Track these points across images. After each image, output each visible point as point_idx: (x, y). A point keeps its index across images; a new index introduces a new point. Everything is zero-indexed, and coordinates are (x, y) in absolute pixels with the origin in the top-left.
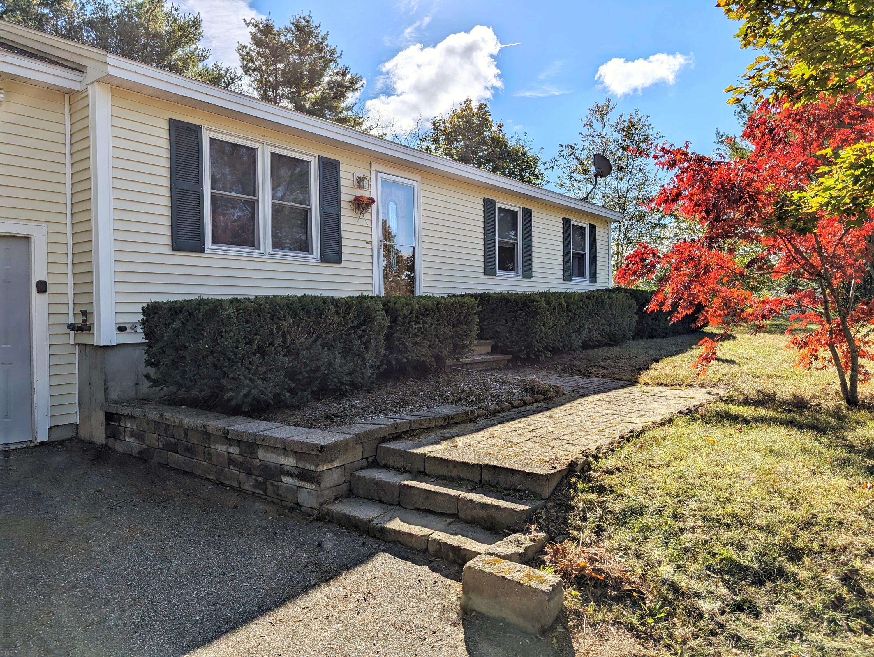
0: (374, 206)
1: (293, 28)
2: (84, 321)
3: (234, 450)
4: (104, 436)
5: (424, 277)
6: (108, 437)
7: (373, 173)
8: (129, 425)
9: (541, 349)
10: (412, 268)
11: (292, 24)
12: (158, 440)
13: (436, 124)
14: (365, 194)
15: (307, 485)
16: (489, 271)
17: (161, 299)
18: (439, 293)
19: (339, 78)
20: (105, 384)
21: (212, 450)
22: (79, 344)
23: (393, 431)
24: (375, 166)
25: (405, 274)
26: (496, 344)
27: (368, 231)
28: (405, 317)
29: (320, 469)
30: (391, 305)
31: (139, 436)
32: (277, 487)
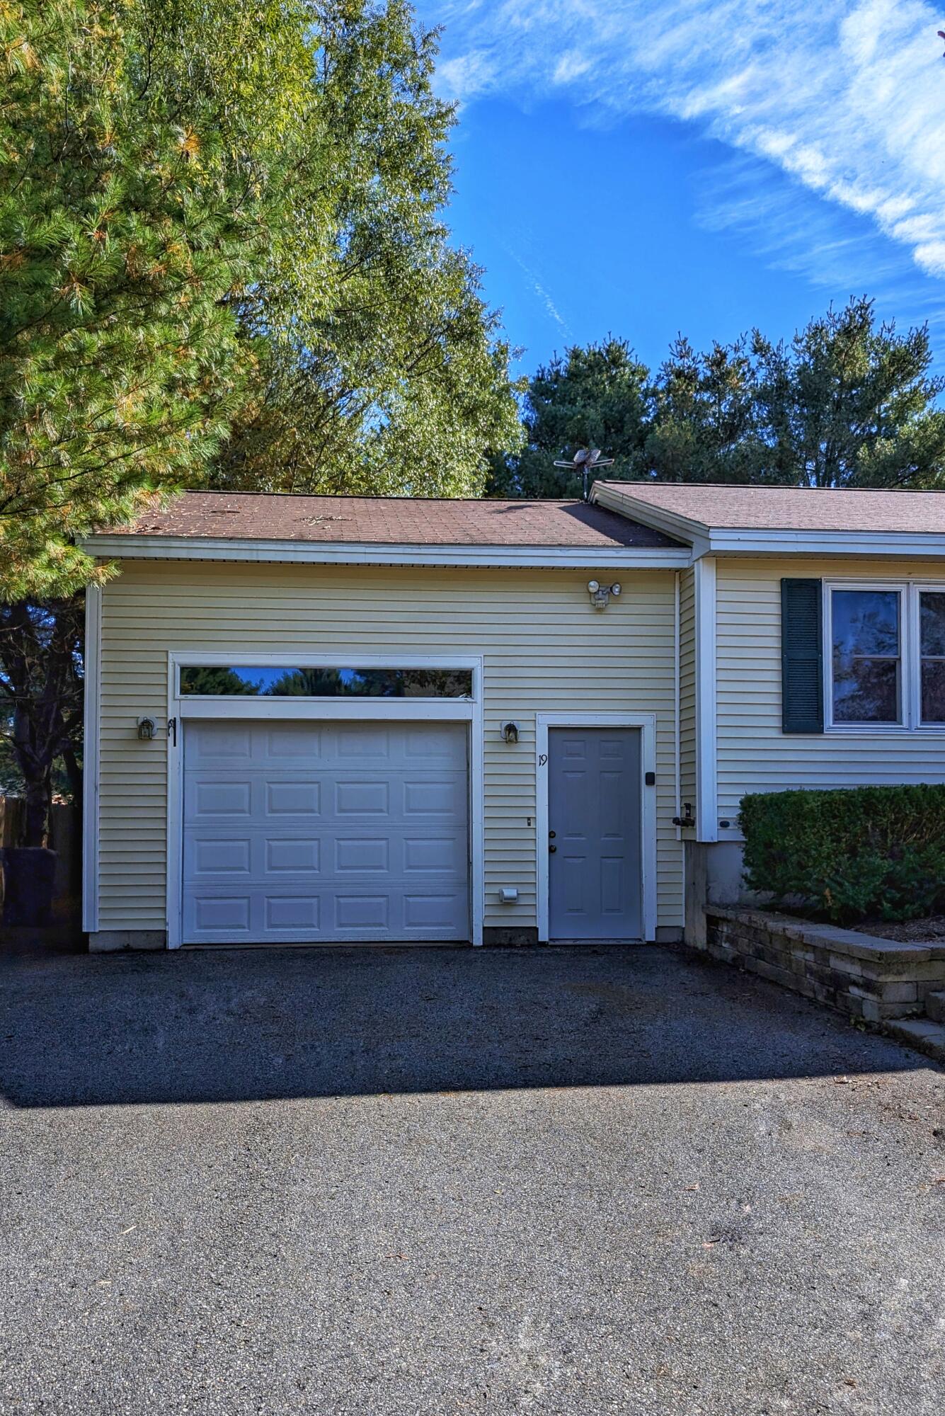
2: (688, 815)
3: (810, 956)
4: (705, 941)
6: (709, 942)
8: (725, 929)
12: (748, 946)
15: (870, 996)
20: (707, 885)
21: (793, 957)
22: (685, 841)
29: (882, 979)
31: (732, 941)
32: (846, 998)
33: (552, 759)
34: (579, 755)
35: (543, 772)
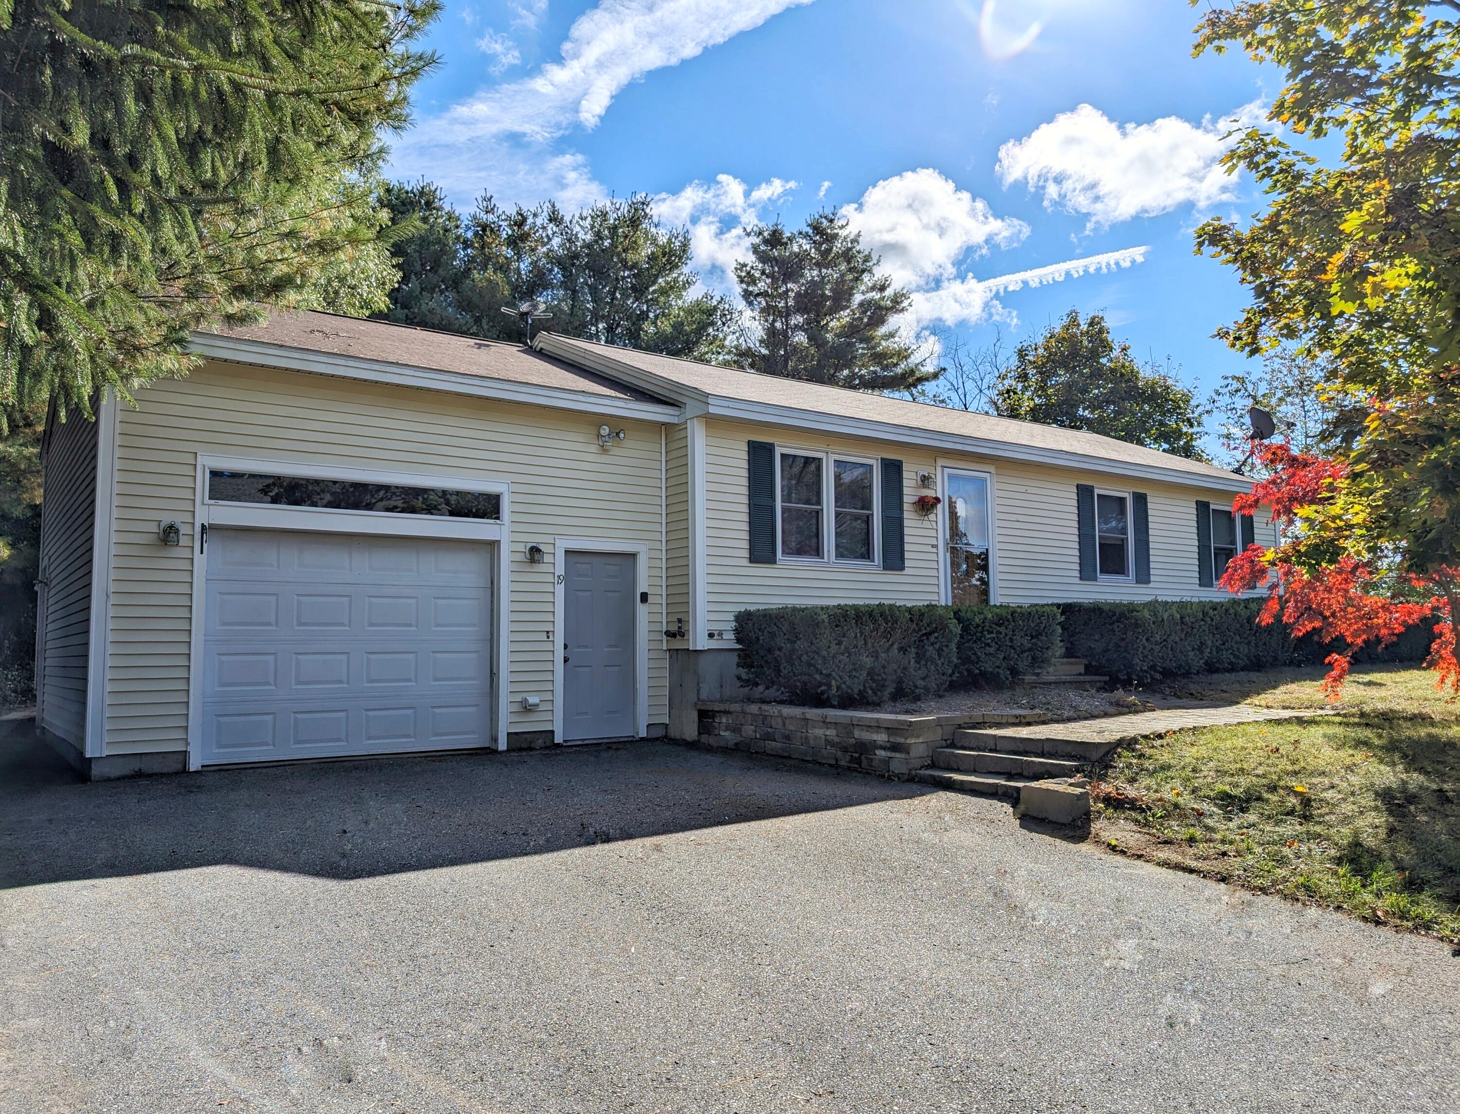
0: (939, 506)
1: (810, 231)
2: (680, 628)
3: (831, 732)
4: (696, 733)
5: (1000, 584)
6: (700, 734)
7: (939, 469)
8: (724, 720)
9: (1145, 668)
10: (985, 568)
11: (809, 225)
12: (755, 732)
13: (1022, 354)
14: (929, 493)
15: (898, 755)
16: (1086, 573)
17: (752, 608)
18: (1013, 602)
19: (876, 295)
20: (696, 685)
21: (810, 735)
22: (671, 649)
23: (968, 721)
24: (941, 462)
25: (977, 576)
26: (1090, 664)
27: (933, 533)
28: (978, 626)
29: (909, 741)
30: (962, 614)
31: (736, 730)
32: (871, 760)
33: (567, 578)
34: (587, 576)
35: (560, 589)
